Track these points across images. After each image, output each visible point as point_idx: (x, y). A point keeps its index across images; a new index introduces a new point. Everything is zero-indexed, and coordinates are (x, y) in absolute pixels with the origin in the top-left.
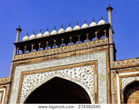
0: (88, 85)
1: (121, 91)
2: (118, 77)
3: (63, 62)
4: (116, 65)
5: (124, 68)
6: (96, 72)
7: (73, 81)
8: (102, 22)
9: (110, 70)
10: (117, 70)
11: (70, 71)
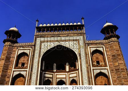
1: (90, 53)
6: (79, 44)
7: (68, 47)
8: (79, 24)
9: (85, 44)
10: (89, 44)
11: (66, 42)
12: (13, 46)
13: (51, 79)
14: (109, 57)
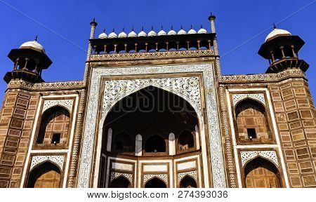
0: (193, 98)
2: (227, 93)
6: (202, 84)
7: (173, 92)
8: (202, 31)
9: (219, 84)
10: (227, 85)
11: (169, 80)
13: (128, 176)
14: (280, 119)
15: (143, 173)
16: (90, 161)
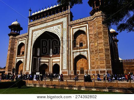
0: (59, 33)
1: (73, 35)
2: (72, 29)
3: (49, 24)
4: (71, 23)
5: (75, 24)
6: (62, 27)
7: (53, 32)
9: (68, 26)
10: (71, 26)
11: (51, 28)
12: (15, 39)
13: (47, 64)
14: (91, 37)
15: (52, 62)
16: (29, 60)
